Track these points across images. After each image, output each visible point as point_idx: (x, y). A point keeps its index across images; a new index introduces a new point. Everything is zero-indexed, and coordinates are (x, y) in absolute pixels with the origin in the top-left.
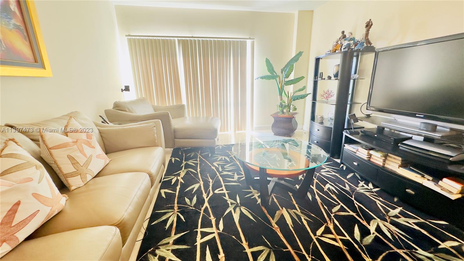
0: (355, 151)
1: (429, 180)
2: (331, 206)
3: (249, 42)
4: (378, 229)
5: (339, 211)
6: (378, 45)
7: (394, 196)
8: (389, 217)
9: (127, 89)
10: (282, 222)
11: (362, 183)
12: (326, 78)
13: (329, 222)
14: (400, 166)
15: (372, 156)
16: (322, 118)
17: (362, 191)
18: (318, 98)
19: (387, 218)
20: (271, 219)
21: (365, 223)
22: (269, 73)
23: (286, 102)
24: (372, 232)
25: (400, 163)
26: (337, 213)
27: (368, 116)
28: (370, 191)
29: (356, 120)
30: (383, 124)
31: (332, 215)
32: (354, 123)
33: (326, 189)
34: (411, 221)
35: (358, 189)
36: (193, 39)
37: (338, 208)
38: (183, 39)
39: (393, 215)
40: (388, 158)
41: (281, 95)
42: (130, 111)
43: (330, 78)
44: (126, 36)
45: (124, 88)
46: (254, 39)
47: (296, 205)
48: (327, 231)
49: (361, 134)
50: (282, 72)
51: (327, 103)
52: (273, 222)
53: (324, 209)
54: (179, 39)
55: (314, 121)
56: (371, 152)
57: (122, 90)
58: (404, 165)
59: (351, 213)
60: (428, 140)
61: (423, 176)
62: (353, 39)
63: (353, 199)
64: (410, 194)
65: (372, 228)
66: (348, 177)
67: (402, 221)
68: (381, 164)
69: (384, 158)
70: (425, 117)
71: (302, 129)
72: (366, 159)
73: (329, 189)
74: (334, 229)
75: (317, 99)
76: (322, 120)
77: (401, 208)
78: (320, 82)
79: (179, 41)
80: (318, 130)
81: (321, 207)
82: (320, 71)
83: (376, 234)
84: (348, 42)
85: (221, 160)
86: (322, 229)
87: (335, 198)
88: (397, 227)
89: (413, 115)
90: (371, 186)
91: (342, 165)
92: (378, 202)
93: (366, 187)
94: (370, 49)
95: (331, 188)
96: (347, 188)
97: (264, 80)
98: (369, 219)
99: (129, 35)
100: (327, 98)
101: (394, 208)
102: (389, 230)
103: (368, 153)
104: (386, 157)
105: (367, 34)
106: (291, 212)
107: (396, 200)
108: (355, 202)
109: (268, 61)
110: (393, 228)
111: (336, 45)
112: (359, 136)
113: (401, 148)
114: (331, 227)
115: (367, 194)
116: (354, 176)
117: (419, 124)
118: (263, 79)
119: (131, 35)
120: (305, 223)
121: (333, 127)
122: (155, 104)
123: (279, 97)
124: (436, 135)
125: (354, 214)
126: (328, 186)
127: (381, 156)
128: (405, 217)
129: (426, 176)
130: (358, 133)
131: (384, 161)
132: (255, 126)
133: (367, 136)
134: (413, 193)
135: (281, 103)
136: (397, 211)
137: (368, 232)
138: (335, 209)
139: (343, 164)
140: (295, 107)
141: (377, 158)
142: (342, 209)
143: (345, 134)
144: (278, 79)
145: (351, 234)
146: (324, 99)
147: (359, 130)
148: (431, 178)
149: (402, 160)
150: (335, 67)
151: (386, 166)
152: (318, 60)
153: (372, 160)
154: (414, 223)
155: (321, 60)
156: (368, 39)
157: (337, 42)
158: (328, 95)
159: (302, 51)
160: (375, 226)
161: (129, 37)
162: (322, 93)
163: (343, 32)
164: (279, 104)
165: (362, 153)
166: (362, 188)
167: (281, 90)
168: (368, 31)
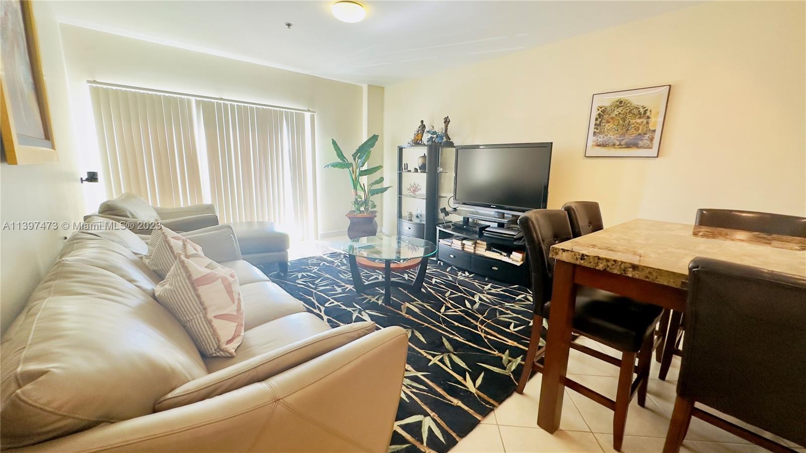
0: (449, 244)
1: (505, 256)
2: (443, 293)
3: (307, 115)
4: (480, 299)
5: (450, 295)
6: (457, 142)
7: (485, 277)
8: (485, 291)
9: (92, 177)
10: (409, 311)
11: (460, 273)
12: (413, 170)
13: (446, 303)
14: (486, 250)
15: (465, 246)
16: (411, 214)
17: (462, 278)
18: (404, 191)
19: (484, 292)
20: (400, 312)
21: (471, 298)
22: (339, 159)
23: (363, 199)
24: (477, 302)
25: (485, 247)
26: (450, 296)
27: (455, 209)
28: (468, 277)
29: (447, 214)
30: (468, 215)
31: (447, 298)
32: (446, 216)
33: (433, 283)
34: (499, 290)
35: (458, 277)
36: (222, 102)
37: (449, 293)
38: (205, 100)
39: (488, 288)
40: (477, 245)
41: (355, 188)
42: (133, 216)
43: (416, 170)
44: (89, 82)
45: (85, 177)
46: (314, 112)
47: (416, 299)
48: (447, 308)
49: (452, 227)
50: (355, 159)
51: (414, 197)
52: (404, 314)
53: (439, 296)
54: (198, 99)
55: (401, 218)
56: (464, 242)
57: (82, 180)
58: (489, 249)
59: (460, 294)
60: (501, 225)
61: (501, 254)
62: (434, 133)
63: (457, 285)
64: (495, 270)
65: (476, 299)
66: (448, 270)
67: (493, 291)
68: (473, 251)
69: (474, 246)
70: (497, 207)
71: (381, 232)
72: (461, 249)
73: (436, 282)
74: (452, 306)
75: (403, 194)
76: (411, 217)
77: (491, 284)
78: (405, 174)
79: (198, 103)
80: (410, 228)
81: (436, 295)
82: (404, 162)
83: (480, 302)
84: (432, 136)
85: (303, 277)
86: (443, 308)
87: (444, 287)
88: (491, 295)
89: (489, 206)
90: (467, 274)
91: (439, 262)
92: (475, 283)
93: (464, 275)
94: (450, 144)
95: (438, 281)
96: (450, 278)
97: (337, 168)
98: (473, 295)
99: (95, 82)
100: (414, 191)
101: (487, 285)
102: (487, 298)
103: (462, 243)
104: (475, 243)
105: (446, 130)
106: (414, 303)
107: (486, 279)
108: (460, 286)
109: (334, 143)
110: (489, 296)
111: (418, 134)
112: (450, 229)
113: (485, 234)
114: (449, 305)
115: (467, 280)
116: (452, 269)
117: (493, 213)
118: (335, 167)
119: (98, 81)
120: (429, 308)
121: (425, 223)
122: (157, 205)
123: (353, 190)
124: (505, 221)
125: (462, 294)
126: (434, 280)
127: (472, 244)
128: (495, 288)
129: (503, 253)
130: (450, 227)
131: (475, 248)
132: (320, 232)
133: (457, 228)
134: (497, 269)
135: (356, 199)
136: (489, 286)
137: (475, 302)
138: (447, 294)
139: (440, 260)
140: (374, 203)
141: (469, 246)
142: (452, 293)
143: (438, 228)
144: (351, 169)
145: (465, 306)
146: (411, 193)
147: (450, 224)
148: (505, 254)
149: (487, 245)
150: (420, 159)
151: (477, 252)
152: (401, 150)
153: (465, 249)
154: (501, 291)
155: (403, 149)
156: (447, 134)
157: (418, 132)
158: (415, 189)
159: (377, 134)
160: (478, 298)
161: (95, 85)
162: (409, 187)
163: (422, 122)
164: (354, 200)
165: (457, 244)
166: (461, 276)
167: (355, 183)
168: (446, 127)
